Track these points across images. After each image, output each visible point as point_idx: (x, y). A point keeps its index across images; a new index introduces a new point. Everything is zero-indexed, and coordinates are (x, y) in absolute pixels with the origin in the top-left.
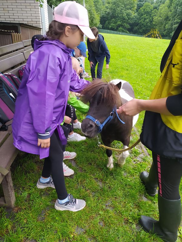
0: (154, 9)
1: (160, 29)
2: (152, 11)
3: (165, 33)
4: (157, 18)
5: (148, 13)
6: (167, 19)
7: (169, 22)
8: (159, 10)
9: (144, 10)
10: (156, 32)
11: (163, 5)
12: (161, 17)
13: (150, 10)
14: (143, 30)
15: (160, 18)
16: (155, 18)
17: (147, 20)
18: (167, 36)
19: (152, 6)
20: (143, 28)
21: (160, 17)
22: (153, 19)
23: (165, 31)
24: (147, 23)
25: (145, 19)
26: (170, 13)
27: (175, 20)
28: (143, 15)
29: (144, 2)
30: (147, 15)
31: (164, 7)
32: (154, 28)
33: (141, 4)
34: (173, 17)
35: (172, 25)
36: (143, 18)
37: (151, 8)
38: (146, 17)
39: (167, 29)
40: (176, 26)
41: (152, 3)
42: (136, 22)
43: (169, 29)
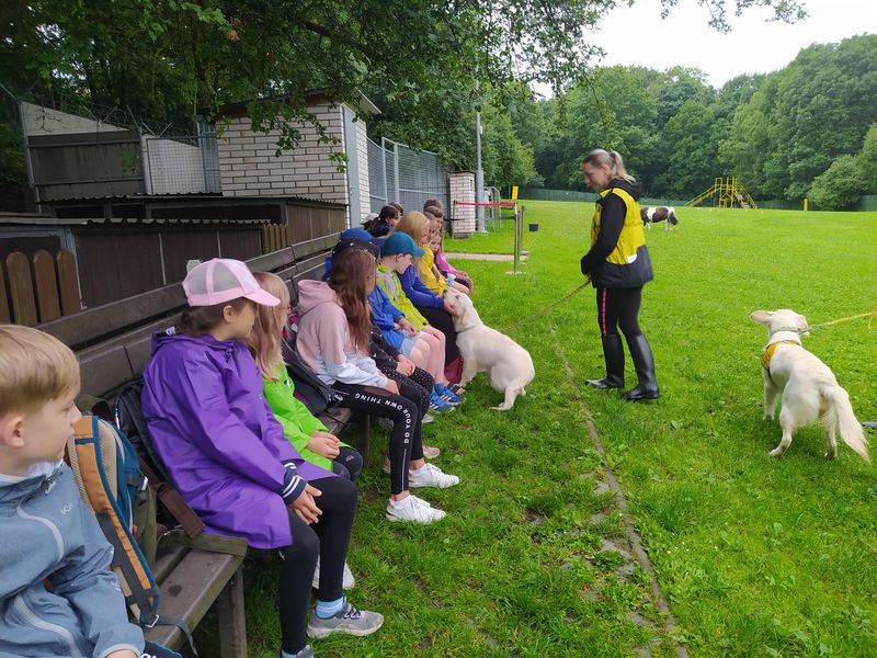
0: (716, 118)
1: (746, 177)
2: (711, 124)
3: (764, 188)
4: (730, 143)
5: (701, 132)
6: (765, 144)
7: (773, 155)
8: (736, 122)
9: (684, 122)
10: (735, 188)
11: (747, 107)
12: (744, 141)
13: (704, 123)
14: (688, 184)
15: (739, 145)
16: (724, 145)
17: (699, 152)
18: (773, 198)
19: (711, 110)
20: (686, 178)
21: (742, 140)
22: (716, 148)
23: (764, 181)
24: (696, 162)
25: (689, 150)
26: (771, 130)
27: (792, 146)
28: (681, 138)
29: (679, 102)
30: (694, 138)
31: (751, 112)
32: (726, 176)
33: (671, 106)
34: (784, 141)
35: (785, 163)
36: (680, 148)
37: (705, 116)
38: (693, 144)
39: (772, 176)
40: (798, 165)
41: (710, 102)
42: (660, 160)
43: (779, 176)
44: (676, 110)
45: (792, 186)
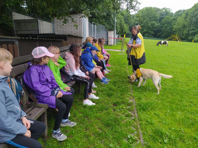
0: (173, 20)
1: (179, 34)
2: (172, 21)
3: (183, 37)
4: (176, 26)
5: (169, 23)
6: (184, 27)
7: (186, 29)
8: (178, 21)
9: (165, 21)
10: (176, 37)
11: (180, 17)
13: (170, 21)
15: (178, 26)
16: (174, 26)
17: (168, 28)
18: (185, 39)
19: (172, 18)
20: (165, 34)
22: (173, 27)
23: (183, 35)
24: (168, 30)
26: (186, 23)
27: (191, 27)
28: (164, 25)
29: (164, 16)
31: (181, 19)
32: (174, 34)
33: (163, 17)
34: (189, 26)
35: (189, 31)
36: (164, 27)
37: (170, 19)
38: (167, 26)
39: (185, 34)
40: (192, 32)
41: (172, 16)
42: (159, 29)
43: (187, 34)
44: (164, 18)
45: (190, 37)
